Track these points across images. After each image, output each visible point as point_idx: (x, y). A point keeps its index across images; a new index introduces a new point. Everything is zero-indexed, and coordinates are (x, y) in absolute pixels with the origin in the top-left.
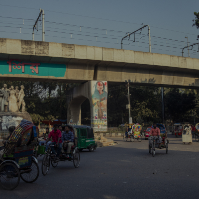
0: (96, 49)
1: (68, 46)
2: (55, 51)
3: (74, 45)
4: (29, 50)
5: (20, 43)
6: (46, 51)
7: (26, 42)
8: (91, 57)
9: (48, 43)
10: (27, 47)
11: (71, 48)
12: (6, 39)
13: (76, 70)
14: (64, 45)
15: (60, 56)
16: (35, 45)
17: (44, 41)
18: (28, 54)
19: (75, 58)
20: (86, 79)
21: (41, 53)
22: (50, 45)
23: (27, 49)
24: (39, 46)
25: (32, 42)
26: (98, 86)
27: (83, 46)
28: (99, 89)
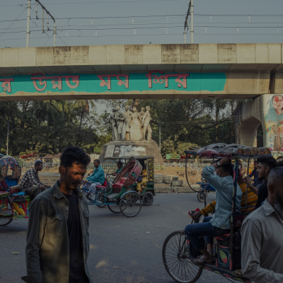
0: (270, 46)
1: (226, 47)
2: (207, 56)
3: (235, 44)
4: (172, 57)
5: (159, 48)
6: (194, 56)
7: (169, 47)
8: (262, 59)
9: (197, 45)
10: (169, 53)
11: (231, 49)
12: (142, 46)
13: (241, 80)
14: (220, 46)
15: (215, 62)
16: (181, 49)
17: (192, 42)
18: (171, 63)
19: (238, 62)
20: (257, 92)
21: (188, 59)
22: (201, 48)
23: (168, 56)
24: (186, 51)
25: (175, 46)
26: (275, 102)
27: (250, 44)
28: (276, 107)
